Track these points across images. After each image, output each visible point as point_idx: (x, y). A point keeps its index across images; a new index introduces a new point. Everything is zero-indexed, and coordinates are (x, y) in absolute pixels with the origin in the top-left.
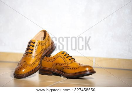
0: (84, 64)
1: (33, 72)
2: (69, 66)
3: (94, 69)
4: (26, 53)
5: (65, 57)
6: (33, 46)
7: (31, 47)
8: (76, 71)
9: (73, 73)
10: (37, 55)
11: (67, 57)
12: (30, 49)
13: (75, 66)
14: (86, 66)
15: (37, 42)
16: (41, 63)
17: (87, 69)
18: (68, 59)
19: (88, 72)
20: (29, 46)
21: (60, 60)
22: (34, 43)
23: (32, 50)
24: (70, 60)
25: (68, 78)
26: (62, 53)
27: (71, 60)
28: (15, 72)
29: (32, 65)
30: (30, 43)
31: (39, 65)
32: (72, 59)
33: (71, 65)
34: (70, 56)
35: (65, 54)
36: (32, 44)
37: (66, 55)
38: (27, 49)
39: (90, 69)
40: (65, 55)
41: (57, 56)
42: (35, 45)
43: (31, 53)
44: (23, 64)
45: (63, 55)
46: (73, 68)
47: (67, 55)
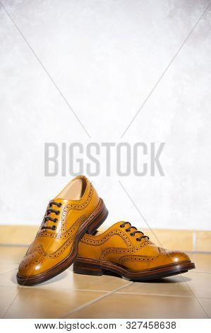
0: (169, 248)
1: (58, 270)
2: (137, 253)
3: (191, 259)
4: (43, 228)
5: (128, 233)
6: (58, 213)
7: (53, 215)
8: (152, 265)
9: (146, 270)
10: (66, 233)
11: (131, 235)
12: (50, 219)
13: (149, 254)
14: (173, 254)
15: (65, 203)
16: (75, 249)
17: (176, 260)
18: (133, 239)
19: (178, 267)
20: (48, 212)
21: (117, 242)
22: (59, 205)
23: (56, 220)
24: (137, 239)
25: (134, 281)
26: (121, 226)
27: (140, 240)
28: (20, 270)
29: (55, 255)
30: (51, 205)
31: (72, 254)
32: (142, 238)
33: (141, 252)
34: (139, 232)
35: (127, 227)
36: (54, 207)
37: (130, 231)
38: (46, 220)
39: (183, 259)
40: (127, 230)
41: (111, 232)
42: (62, 209)
43: (54, 228)
44: (36, 253)
45: (123, 230)
46: (146, 259)
47: (132, 231)
